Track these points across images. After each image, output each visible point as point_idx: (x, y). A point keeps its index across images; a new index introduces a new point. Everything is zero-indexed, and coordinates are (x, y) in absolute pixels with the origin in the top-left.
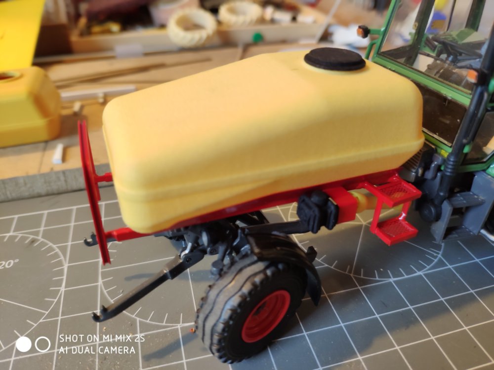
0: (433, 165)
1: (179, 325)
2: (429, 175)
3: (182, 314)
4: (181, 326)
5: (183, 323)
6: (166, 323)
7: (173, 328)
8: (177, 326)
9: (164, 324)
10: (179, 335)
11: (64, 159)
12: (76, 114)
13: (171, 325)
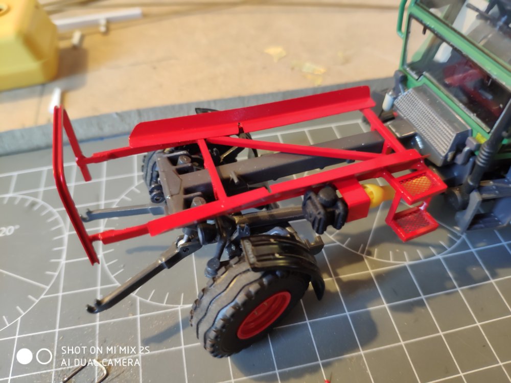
1: (179, 306)
3: (183, 295)
4: (182, 308)
5: (183, 304)
6: (166, 304)
7: (173, 309)
8: (178, 307)
9: (164, 305)
10: (178, 318)
12: (75, 48)
13: (172, 306)
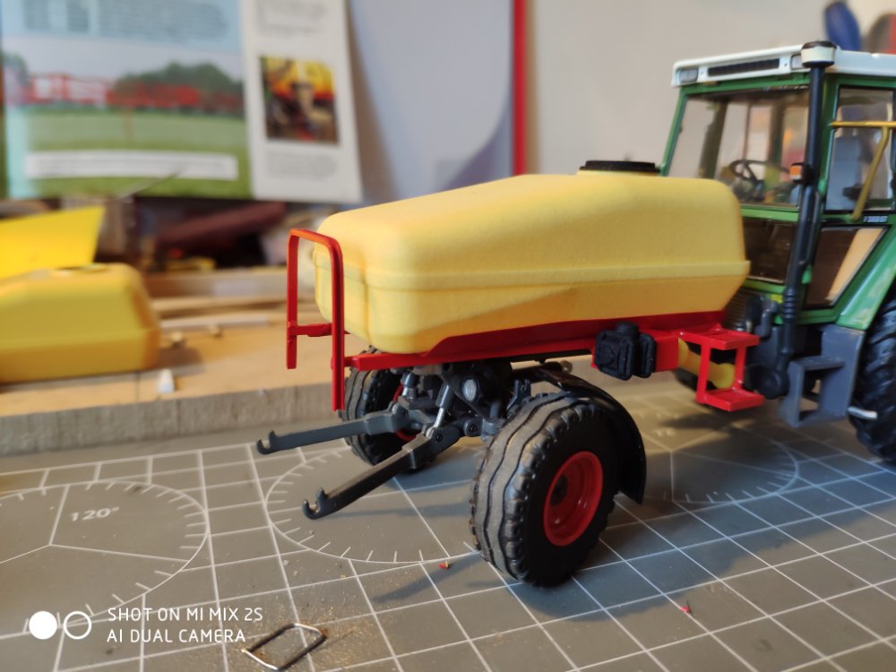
0: (764, 315)
1: (420, 562)
2: (762, 330)
3: (420, 551)
4: (424, 563)
5: (424, 559)
7: (411, 566)
8: (417, 563)
9: (395, 562)
10: (423, 572)
11: (176, 387)
13: (407, 562)
